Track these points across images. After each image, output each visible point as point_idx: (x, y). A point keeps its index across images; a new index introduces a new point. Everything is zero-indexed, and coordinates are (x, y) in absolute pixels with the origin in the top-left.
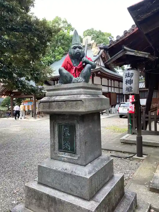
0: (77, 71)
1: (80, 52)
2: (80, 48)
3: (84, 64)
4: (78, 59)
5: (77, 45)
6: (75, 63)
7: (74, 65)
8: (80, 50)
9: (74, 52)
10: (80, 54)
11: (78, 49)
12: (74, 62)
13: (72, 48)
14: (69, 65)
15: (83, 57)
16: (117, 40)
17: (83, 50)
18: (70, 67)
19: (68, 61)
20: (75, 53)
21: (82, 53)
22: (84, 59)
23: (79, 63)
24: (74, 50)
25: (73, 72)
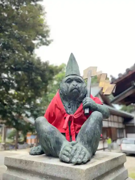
0: (72, 124)
1: (79, 88)
2: (79, 81)
3: (87, 111)
4: (75, 100)
5: (74, 76)
6: (69, 108)
7: (68, 111)
8: (79, 85)
9: (68, 87)
10: (79, 91)
11: (74, 83)
12: (67, 104)
13: (65, 82)
14: (58, 111)
15: (85, 96)
16: (119, 78)
17: (84, 85)
18: (60, 115)
19: (57, 103)
20: (69, 89)
21: (83, 89)
22: (87, 100)
23: (78, 107)
24: (68, 84)
25: (65, 126)
